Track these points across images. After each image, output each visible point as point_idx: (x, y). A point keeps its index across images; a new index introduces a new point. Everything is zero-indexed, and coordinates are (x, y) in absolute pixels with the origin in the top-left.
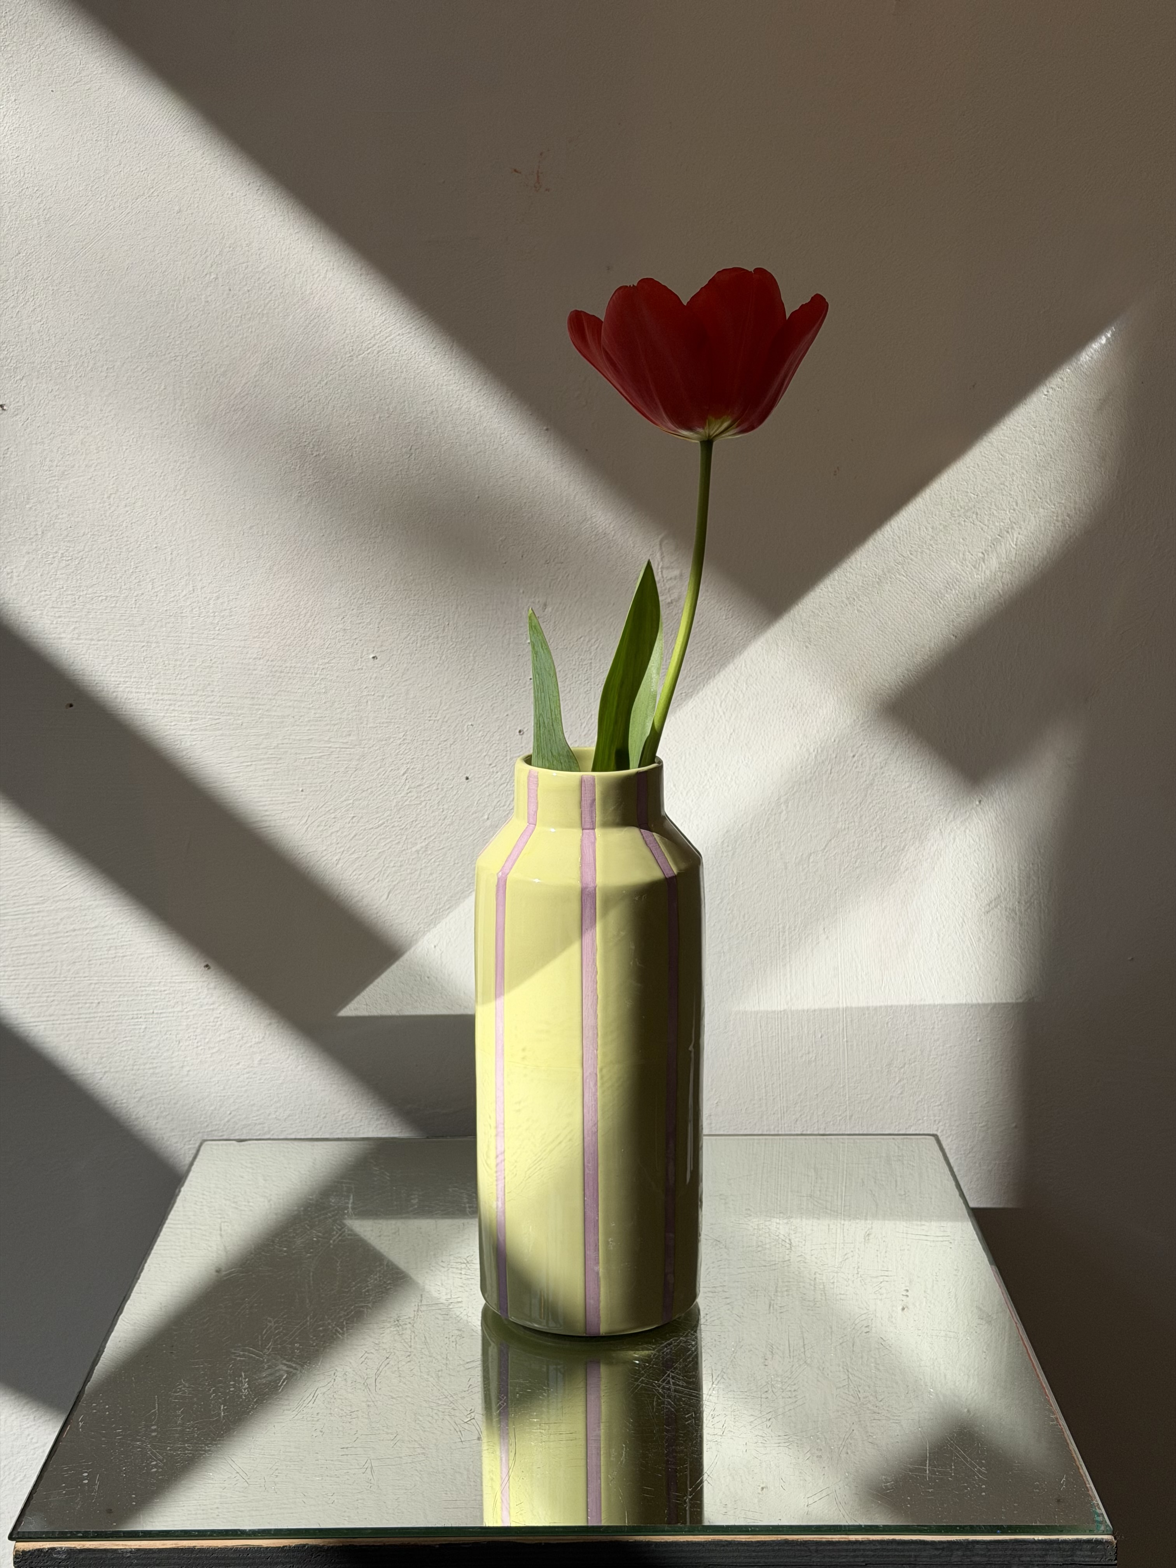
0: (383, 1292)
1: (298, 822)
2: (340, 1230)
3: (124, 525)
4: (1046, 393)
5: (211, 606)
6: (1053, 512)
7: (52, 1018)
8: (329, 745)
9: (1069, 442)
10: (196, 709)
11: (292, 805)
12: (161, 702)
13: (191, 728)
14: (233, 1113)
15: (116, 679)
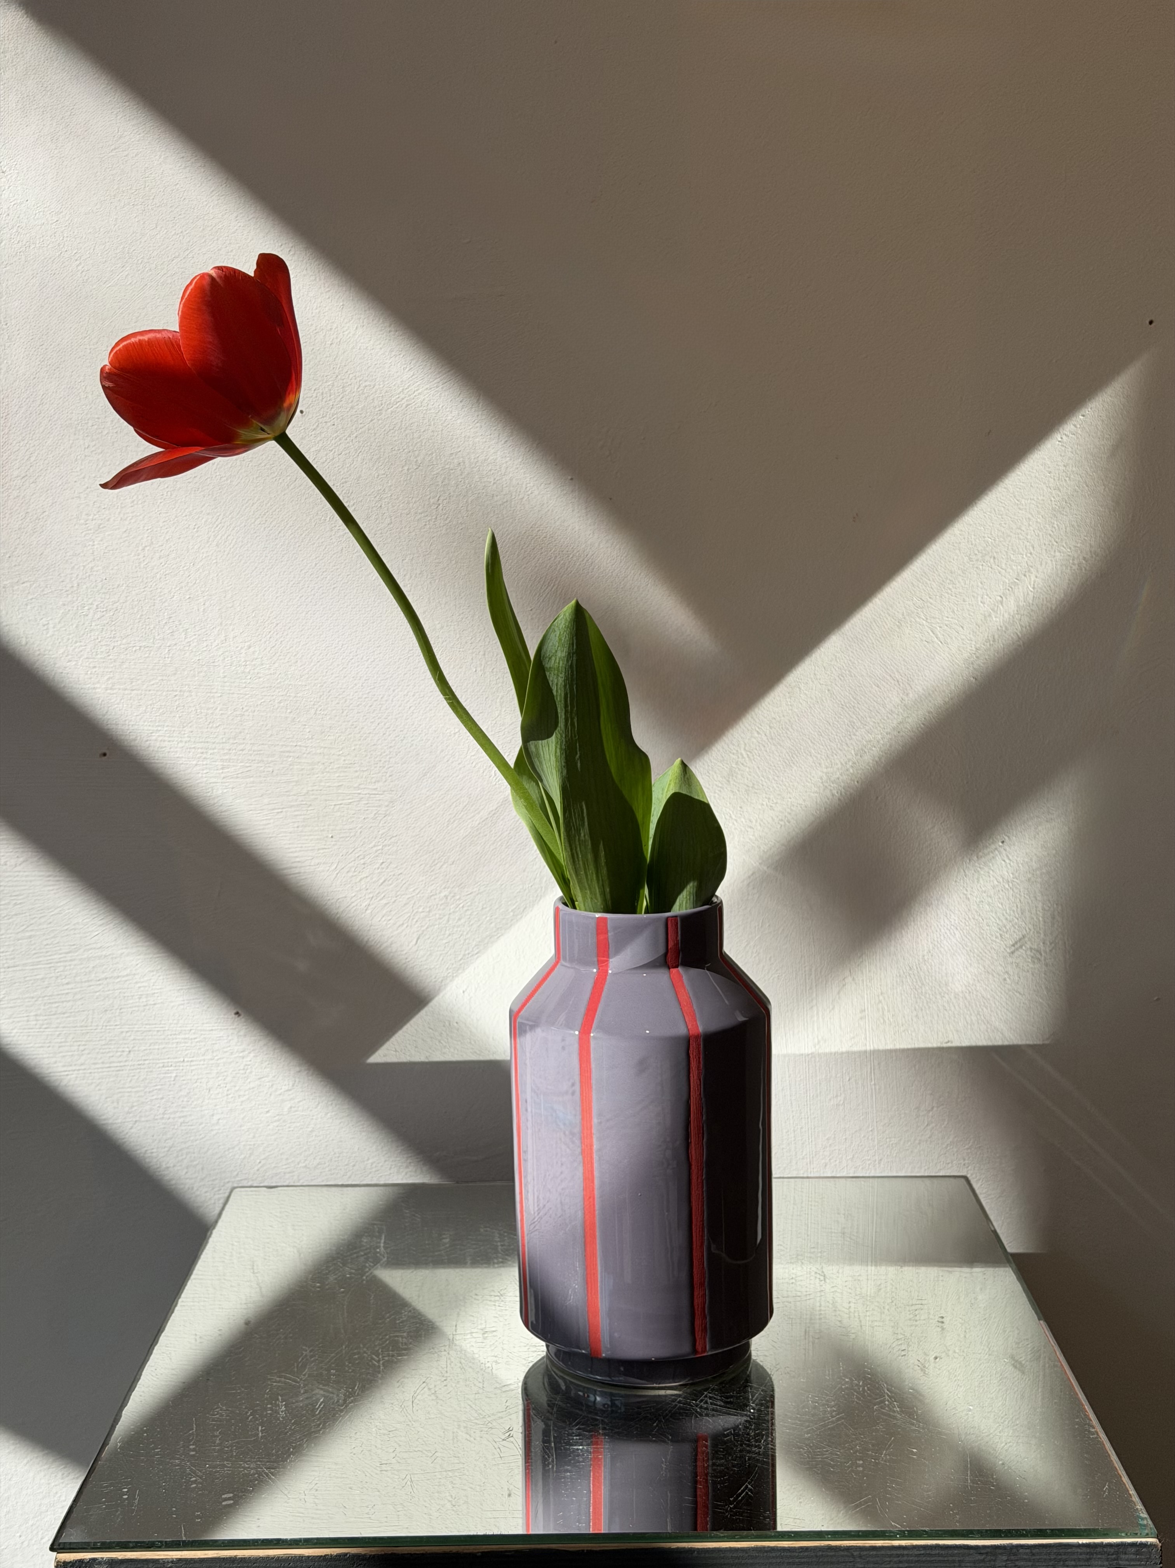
1: (328, 868)
3: (158, 576)
4: (1060, 439)
5: (243, 655)
6: (1069, 556)
7: (83, 1067)
8: (359, 791)
9: (1083, 487)
10: (227, 757)
11: (322, 851)
12: (193, 750)
13: (223, 775)
14: (263, 1162)
15: (150, 728)
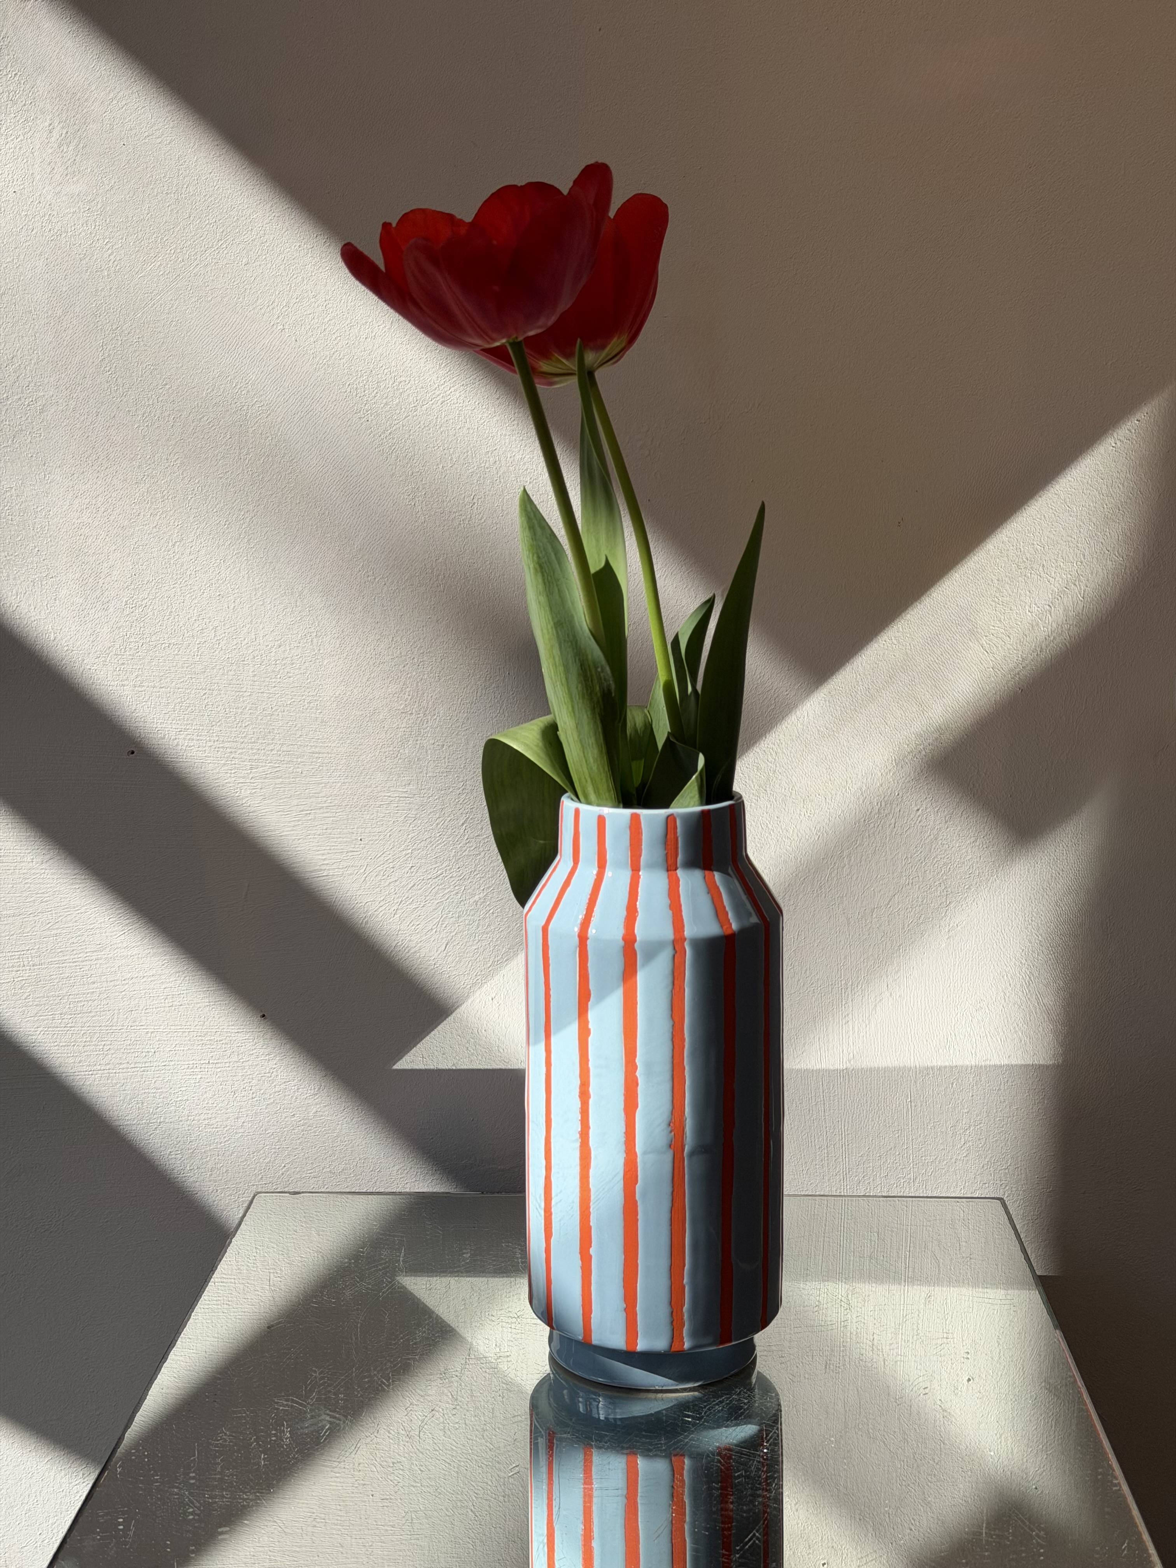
0: (430, 1345)
2: (390, 1282)
4: (1114, 445)
5: (272, 654)
6: (1121, 564)
7: (108, 1067)
8: (389, 794)
9: (1137, 494)
10: (256, 757)
11: (350, 854)
12: (222, 750)
13: (251, 776)
14: (288, 1166)
15: (178, 726)
